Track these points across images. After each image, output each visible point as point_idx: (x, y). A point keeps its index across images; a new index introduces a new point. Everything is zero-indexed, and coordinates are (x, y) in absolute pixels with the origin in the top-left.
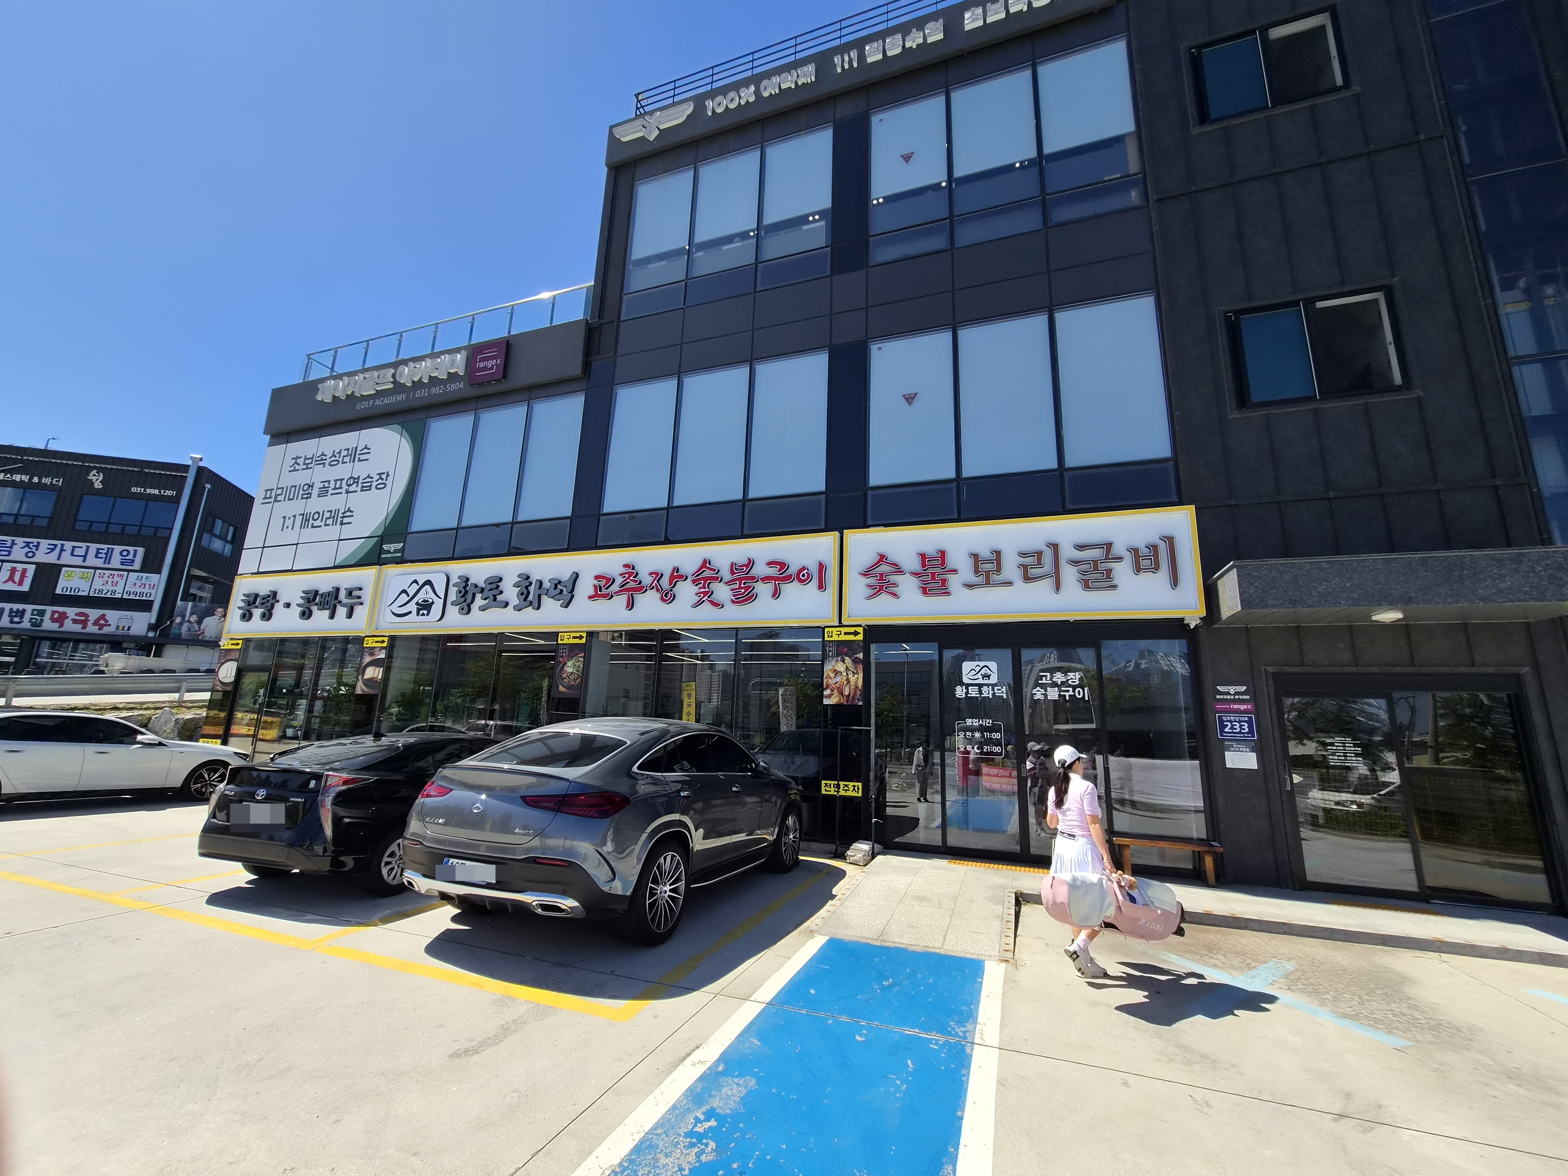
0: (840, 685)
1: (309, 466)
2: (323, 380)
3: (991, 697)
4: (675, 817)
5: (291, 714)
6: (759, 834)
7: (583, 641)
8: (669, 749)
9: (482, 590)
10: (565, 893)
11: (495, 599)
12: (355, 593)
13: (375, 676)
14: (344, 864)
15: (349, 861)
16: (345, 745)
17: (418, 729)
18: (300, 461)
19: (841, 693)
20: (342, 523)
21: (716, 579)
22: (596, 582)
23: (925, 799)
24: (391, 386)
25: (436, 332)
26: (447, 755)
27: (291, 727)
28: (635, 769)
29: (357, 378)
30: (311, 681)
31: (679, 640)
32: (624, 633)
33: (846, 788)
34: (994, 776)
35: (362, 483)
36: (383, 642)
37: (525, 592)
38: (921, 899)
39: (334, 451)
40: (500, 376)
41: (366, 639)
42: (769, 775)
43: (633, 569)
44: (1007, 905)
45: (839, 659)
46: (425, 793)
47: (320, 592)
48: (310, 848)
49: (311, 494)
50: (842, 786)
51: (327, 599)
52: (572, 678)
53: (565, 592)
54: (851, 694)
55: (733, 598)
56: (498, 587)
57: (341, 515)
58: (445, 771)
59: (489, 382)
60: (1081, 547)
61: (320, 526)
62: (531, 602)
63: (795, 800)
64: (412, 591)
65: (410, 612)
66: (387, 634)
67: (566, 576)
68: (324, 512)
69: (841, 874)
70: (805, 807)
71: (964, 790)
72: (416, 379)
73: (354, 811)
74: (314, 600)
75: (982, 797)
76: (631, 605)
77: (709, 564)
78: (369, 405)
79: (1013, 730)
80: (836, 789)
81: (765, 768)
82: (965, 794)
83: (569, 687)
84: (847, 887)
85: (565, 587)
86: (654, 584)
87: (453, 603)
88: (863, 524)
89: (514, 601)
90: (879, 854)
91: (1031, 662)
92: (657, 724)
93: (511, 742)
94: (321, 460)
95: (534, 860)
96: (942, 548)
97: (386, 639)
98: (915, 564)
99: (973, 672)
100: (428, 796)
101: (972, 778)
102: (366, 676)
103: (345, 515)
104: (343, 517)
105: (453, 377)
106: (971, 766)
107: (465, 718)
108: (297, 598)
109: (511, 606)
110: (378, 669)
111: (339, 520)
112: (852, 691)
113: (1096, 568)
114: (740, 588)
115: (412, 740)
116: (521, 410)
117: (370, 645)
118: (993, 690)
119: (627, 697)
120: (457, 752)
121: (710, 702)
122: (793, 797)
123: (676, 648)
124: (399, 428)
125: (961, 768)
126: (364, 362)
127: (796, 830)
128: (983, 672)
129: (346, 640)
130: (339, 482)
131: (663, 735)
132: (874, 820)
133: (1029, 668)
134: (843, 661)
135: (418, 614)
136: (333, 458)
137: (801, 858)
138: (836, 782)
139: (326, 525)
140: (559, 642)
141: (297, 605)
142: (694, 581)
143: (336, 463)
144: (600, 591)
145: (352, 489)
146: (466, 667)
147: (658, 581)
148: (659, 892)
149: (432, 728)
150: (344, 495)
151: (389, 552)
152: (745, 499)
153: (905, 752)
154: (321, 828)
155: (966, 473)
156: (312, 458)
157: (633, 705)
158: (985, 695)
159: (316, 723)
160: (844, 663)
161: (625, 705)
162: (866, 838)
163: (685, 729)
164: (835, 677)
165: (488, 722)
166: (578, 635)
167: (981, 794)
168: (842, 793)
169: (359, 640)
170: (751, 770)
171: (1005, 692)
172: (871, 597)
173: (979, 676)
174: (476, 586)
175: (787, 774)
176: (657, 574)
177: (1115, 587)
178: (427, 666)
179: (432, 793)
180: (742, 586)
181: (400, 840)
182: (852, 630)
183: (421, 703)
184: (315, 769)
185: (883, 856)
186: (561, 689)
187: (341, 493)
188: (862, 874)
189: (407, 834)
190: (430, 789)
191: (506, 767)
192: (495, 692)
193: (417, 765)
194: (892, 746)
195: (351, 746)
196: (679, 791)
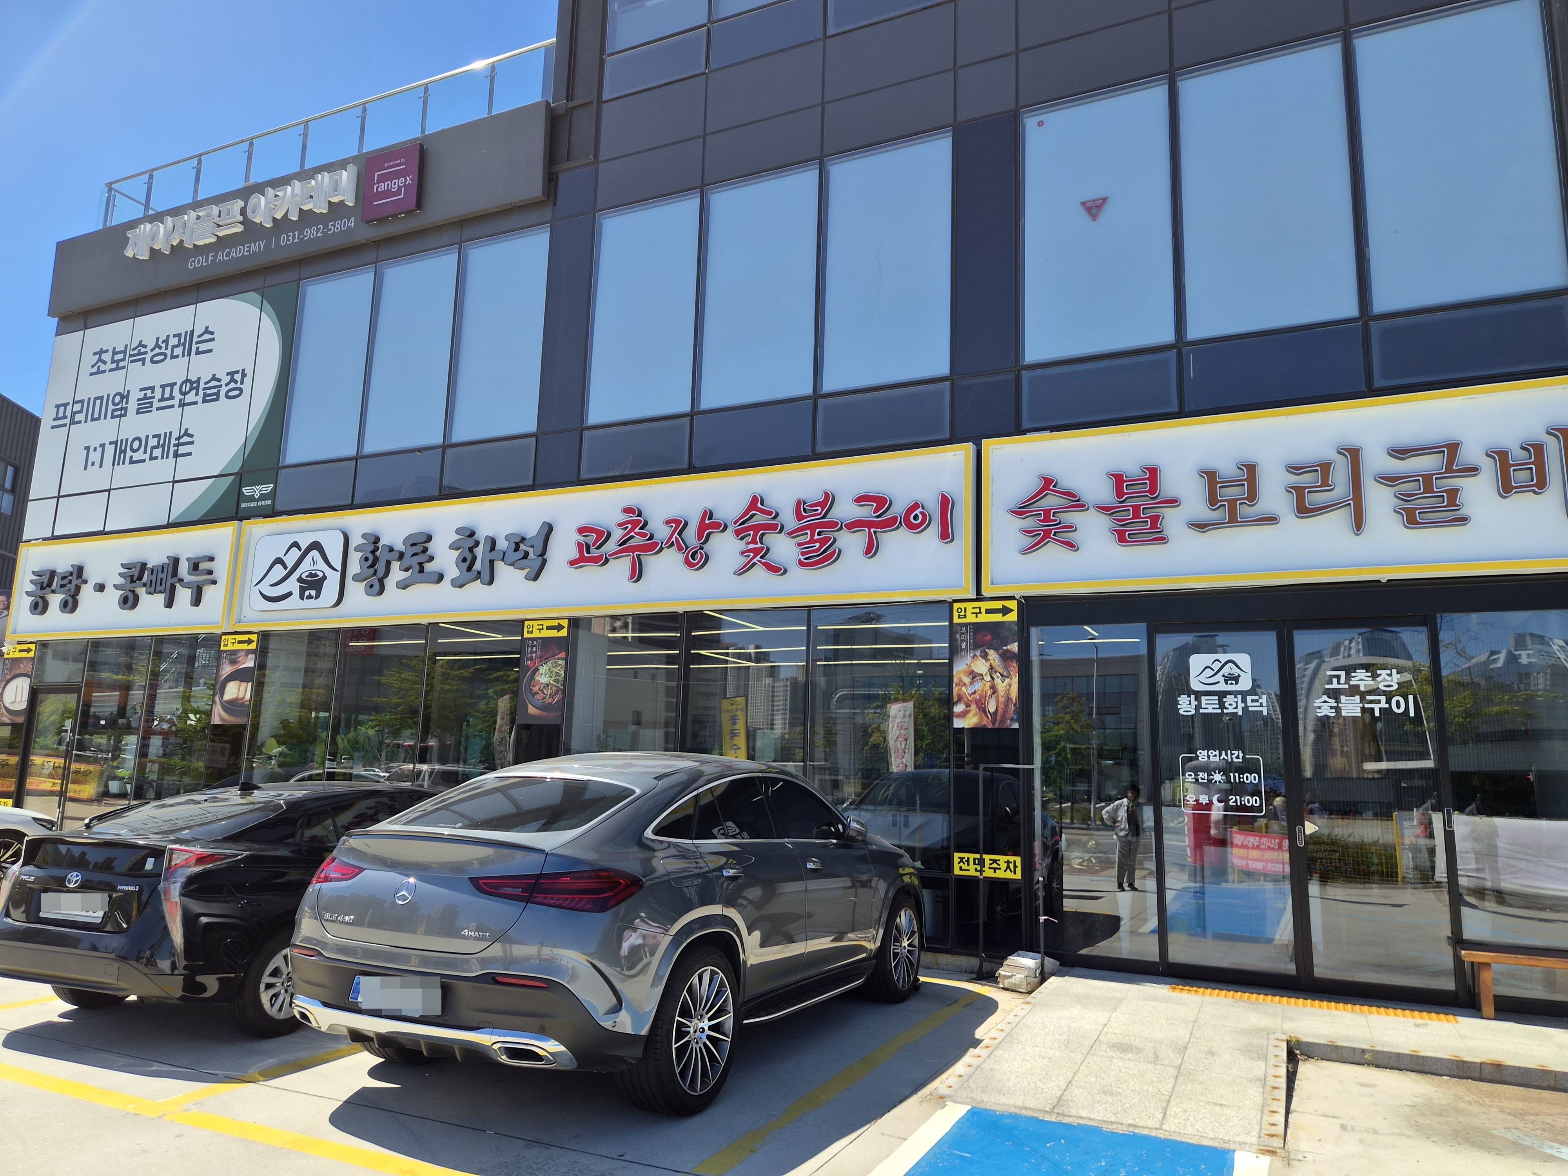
0: (981, 696)
1: (121, 364)
2: (133, 224)
3: (1240, 713)
4: (715, 909)
5: (114, 758)
6: (852, 939)
7: (564, 633)
8: (703, 802)
9: (401, 556)
10: (543, 1032)
11: (422, 570)
12: (203, 566)
13: (241, 696)
14: (203, 988)
15: (211, 983)
16: (199, 803)
17: (310, 778)
18: (107, 357)
19: (983, 710)
20: (176, 455)
21: (773, 527)
22: (581, 539)
23: (1131, 885)
24: (239, 229)
25: (305, 136)
26: (355, 817)
27: (115, 778)
28: (649, 833)
29: (186, 217)
30: (142, 707)
31: (719, 629)
32: (630, 620)
33: (995, 865)
34: (1253, 848)
35: (204, 389)
36: (250, 642)
37: (469, 557)
38: (1123, 1048)
39: (158, 339)
40: (412, 203)
41: (224, 637)
42: (865, 842)
43: (640, 515)
44: (1272, 1061)
45: (978, 653)
46: (323, 875)
47: (149, 566)
48: (151, 962)
49: (126, 409)
50: (987, 863)
51: (160, 576)
52: (548, 692)
53: (531, 556)
54: (1000, 711)
55: (802, 558)
56: (425, 550)
57: (173, 442)
58: (351, 841)
59: (395, 216)
60: (1400, 453)
61: (144, 461)
62: (479, 573)
63: (911, 885)
64: (290, 561)
65: (290, 594)
66: (256, 630)
67: (532, 530)
68: (147, 437)
69: (989, 1007)
70: (927, 896)
71: (1198, 872)
72: (279, 216)
73: (215, 904)
74: (140, 578)
75: (1233, 884)
76: (637, 573)
77: (762, 504)
78: (207, 261)
79: (1283, 771)
80: (978, 868)
81: (860, 833)
82: (1198, 879)
83: (545, 708)
84: (999, 1027)
85: (532, 546)
86: (673, 539)
87: (356, 578)
88: (1018, 430)
89: (452, 571)
90: (1053, 974)
91: (1317, 655)
92: (685, 763)
93: (453, 794)
94: (138, 354)
95: (494, 979)
96: (1151, 462)
97: (254, 637)
98: (1105, 493)
99: (1209, 672)
100: (327, 879)
101: (1210, 851)
102: (227, 697)
103: (181, 441)
104: (178, 445)
105: (336, 209)
106: (1213, 832)
107: (383, 757)
108: (113, 576)
109: (447, 581)
110: (244, 685)
111: (172, 449)
112: (1001, 706)
113: (1428, 488)
114: (812, 541)
115: (299, 794)
116: (447, 262)
117: (230, 647)
118: (1244, 701)
119: (638, 723)
120: (370, 812)
121: (772, 729)
122: (906, 879)
123: (713, 642)
124: (255, 296)
125: (1192, 835)
126: (196, 191)
127: (913, 933)
128: (1226, 670)
129: (193, 642)
130: (168, 389)
131: (693, 778)
132: (1042, 918)
133: (1312, 666)
134: (985, 656)
135: (302, 597)
136: (157, 351)
137: (922, 979)
138: (978, 856)
139: (152, 458)
140: (526, 635)
141: (115, 586)
142: (737, 533)
143: (162, 357)
144: (588, 552)
145: (191, 397)
146: (383, 680)
147: (680, 534)
148: (692, 1030)
149: (331, 776)
150: (177, 410)
151: (251, 499)
152: (817, 395)
153: (1095, 808)
154: (165, 932)
155: (1194, 333)
156: (124, 352)
157: (646, 734)
158: (1231, 710)
159: (152, 771)
160: (987, 660)
161: (635, 735)
162: (1031, 947)
163: (729, 770)
164: (971, 683)
165: (419, 767)
166: (555, 623)
167: (1231, 878)
168: (988, 873)
169: (212, 641)
170: (837, 835)
171: (1265, 704)
172: (1027, 550)
173: (1219, 677)
174: (391, 550)
175: (897, 843)
176: (677, 522)
177: (1463, 520)
178: (320, 681)
179: (333, 875)
180: (816, 537)
181: (287, 951)
182: (998, 605)
183: (313, 739)
184: (153, 840)
185: (1060, 979)
186: (532, 710)
187: (172, 406)
188: (1024, 1006)
189: (297, 940)
190: (329, 869)
191: (446, 832)
192: (427, 719)
193: (309, 833)
194: (1072, 798)
195: (207, 804)
196: (720, 869)
